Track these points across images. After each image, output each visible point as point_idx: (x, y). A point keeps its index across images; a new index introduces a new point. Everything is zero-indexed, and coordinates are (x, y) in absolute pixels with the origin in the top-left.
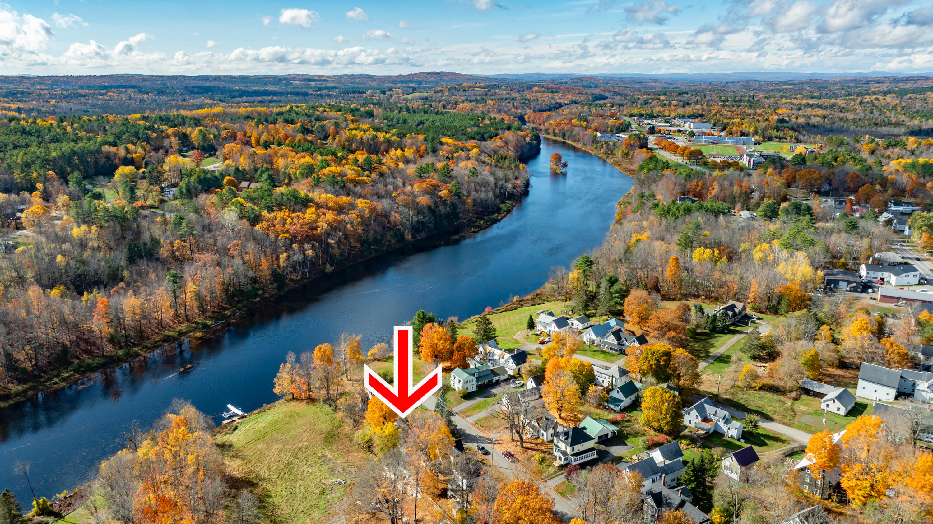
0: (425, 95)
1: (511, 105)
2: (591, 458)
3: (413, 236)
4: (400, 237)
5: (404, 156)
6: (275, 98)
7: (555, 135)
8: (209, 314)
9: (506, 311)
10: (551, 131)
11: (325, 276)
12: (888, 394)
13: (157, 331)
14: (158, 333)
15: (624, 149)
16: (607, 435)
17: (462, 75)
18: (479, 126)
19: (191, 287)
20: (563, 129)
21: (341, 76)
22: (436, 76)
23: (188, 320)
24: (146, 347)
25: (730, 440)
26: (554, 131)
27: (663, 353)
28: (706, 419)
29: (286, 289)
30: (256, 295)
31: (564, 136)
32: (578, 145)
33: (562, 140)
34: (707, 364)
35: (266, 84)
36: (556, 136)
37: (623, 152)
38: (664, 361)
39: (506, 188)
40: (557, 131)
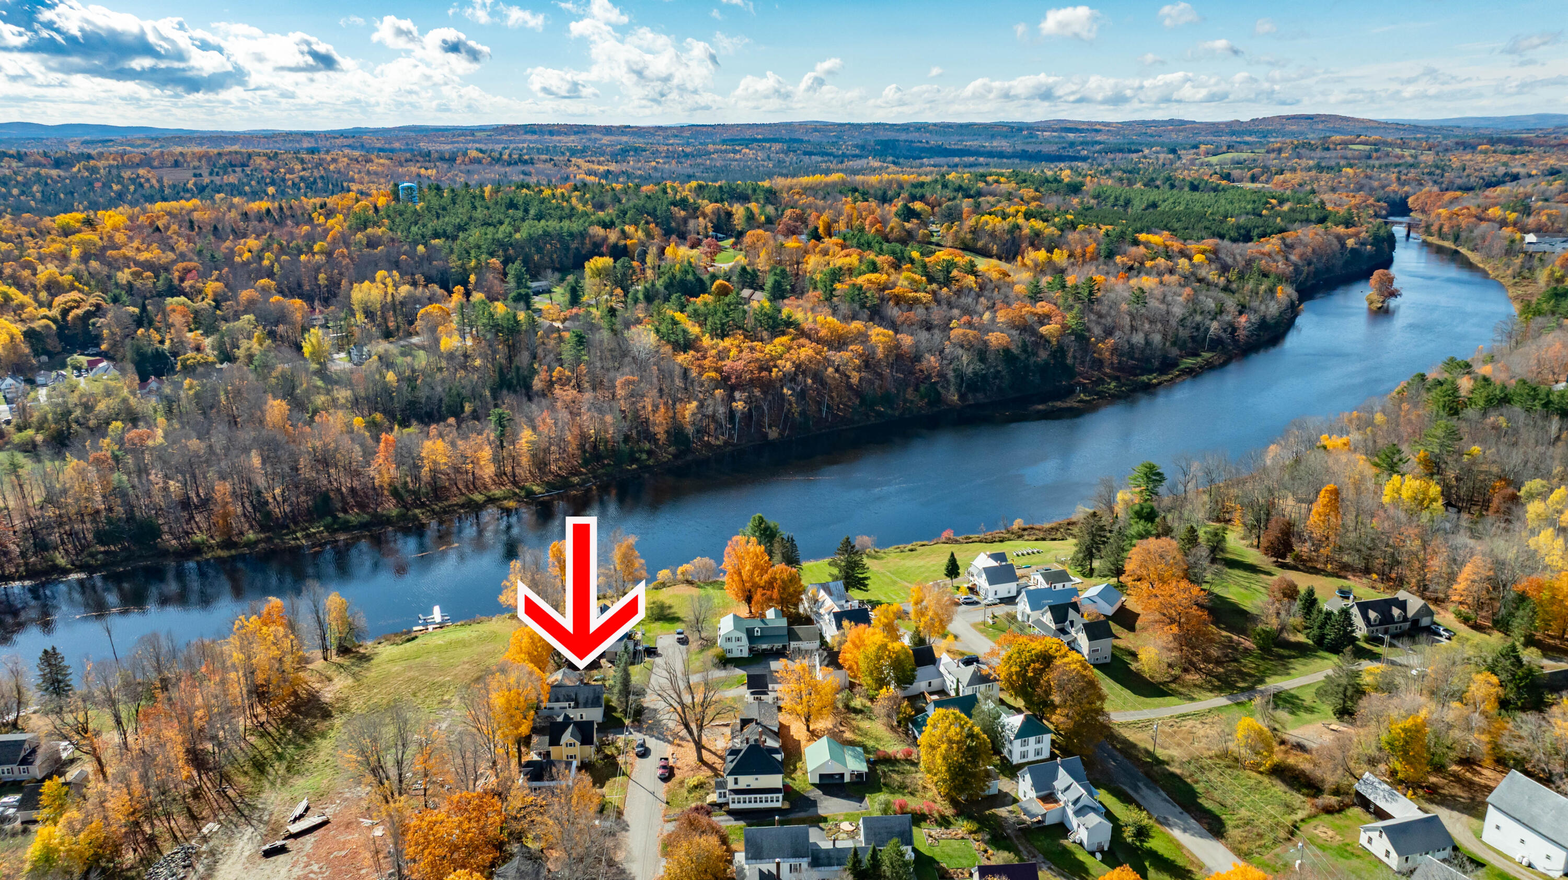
0: (1244, 156)
1: (1393, 177)
2: (770, 805)
3: (962, 397)
4: (935, 398)
5: (1050, 261)
6: (981, 159)
7: (1441, 236)
8: (551, 477)
9: (981, 541)
10: (1434, 228)
11: (766, 444)
12: (1548, 857)
13: (464, 490)
14: (462, 494)
15: (1556, 269)
16: (842, 775)
17: (1358, 120)
18: (1260, 215)
19: (526, 436)
20: (1459, 226)
21: (1130, 124)
22: (1303, 122)
23: (515, 483)
24: (433, 510)
25: (1073, 847)
26: (1440, 229)
27: (1036, 655)
28: (1049, 798)
29: (689, 457)
30: (634, 460)
31: (1456, 238)
32: (1474, 257)
33: (1453, 247)
34: (1229, 702)
35: (993, 137)
36: (1443, 239)
37: (1553, 273)
38: (1034, 670)
39: (1208, 329)
40: (1445, 229)
